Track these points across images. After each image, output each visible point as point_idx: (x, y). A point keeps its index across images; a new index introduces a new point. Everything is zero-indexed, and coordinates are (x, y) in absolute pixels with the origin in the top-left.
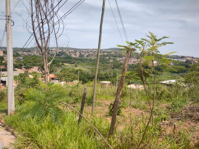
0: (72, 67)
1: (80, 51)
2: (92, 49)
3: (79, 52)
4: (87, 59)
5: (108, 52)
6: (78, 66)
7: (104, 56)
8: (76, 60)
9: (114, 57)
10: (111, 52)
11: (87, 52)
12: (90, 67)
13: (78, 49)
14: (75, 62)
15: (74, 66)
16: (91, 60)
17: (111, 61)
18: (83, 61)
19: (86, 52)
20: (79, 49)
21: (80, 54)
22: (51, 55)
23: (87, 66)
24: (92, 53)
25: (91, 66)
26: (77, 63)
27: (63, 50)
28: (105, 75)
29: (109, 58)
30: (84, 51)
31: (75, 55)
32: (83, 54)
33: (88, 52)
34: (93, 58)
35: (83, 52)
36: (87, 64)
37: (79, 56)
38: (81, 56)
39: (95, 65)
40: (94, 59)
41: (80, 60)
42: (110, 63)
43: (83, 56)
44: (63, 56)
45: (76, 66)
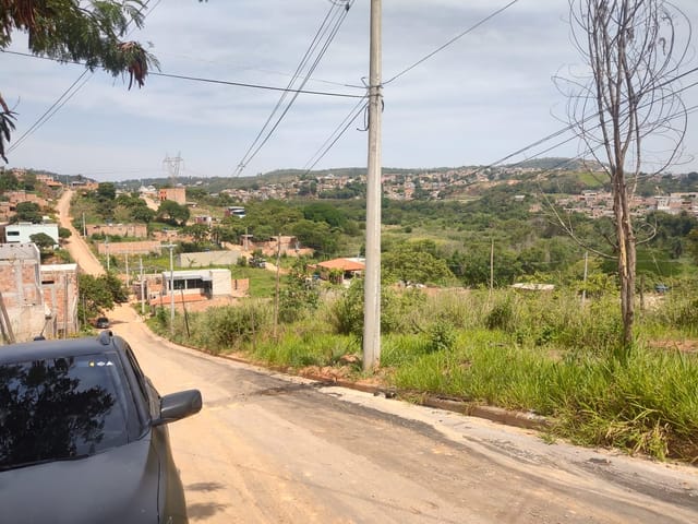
0: (394, 235)
1: (418, 175)
2: (458, 169)
3: (415, 182)
4: (441, 206)
5: (523, 176)
6: (414, 230)
7: (506, 190)
8: (403, 208)
9: (546, 192)
10: (533, 176)
11: (440, 179)
12: (455, 233)
13: (407, 171)
14: (400, 217)
15: (399, 231)
16: (456, 208)
17: (536, 208)
18: (428, 213)
19: (436, 181)
20: (412, 171)
21: (418, 188)
22: (320, 197)
23: (444, 228)
24: (460, 183)
25: (460, 230)
26: (409, 218)
27: (359, 179)
28: (518, 259)
29: (527, 196)
30: (430, 176)
31: (399, 191)
32: (426, 186)
33: (443, 180)
34: (465, 201)
35: (426, 179)
36: (444, 222)
37: (412, 196)
38: (420, 193)
39: (473, 223)
40: (470, 204)
41: (418, 208)
42: (530, 216)
43: (427, 193)
44: (357, 198)
45: (409, 231)
